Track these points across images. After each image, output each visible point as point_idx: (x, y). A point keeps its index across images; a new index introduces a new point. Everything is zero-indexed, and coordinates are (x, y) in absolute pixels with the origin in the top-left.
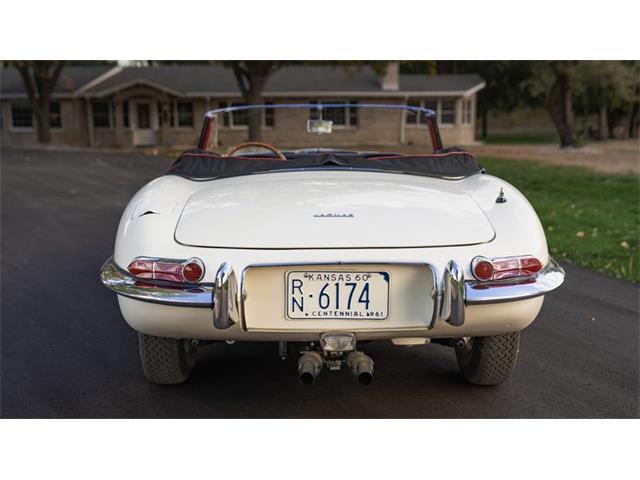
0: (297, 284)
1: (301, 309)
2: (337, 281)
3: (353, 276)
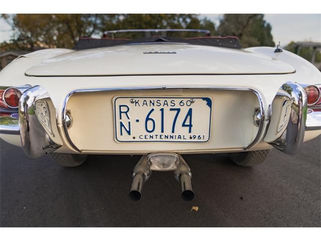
0: (124, 109)
1: (129, 133)
2: (161, 107)
3: (177, 101)
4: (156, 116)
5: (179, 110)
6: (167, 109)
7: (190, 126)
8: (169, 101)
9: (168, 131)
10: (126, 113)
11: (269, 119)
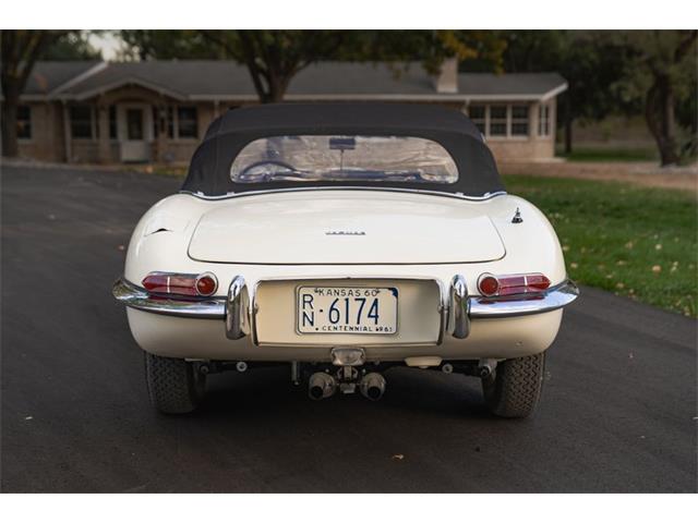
0: (308, 299)
1: (312, 323)
2: (346, 297)
3: (362, 291)
4: (341, 306)
5: (364, 300)
6: (351, 299)
7: (376, 317)
8: (354, 290)
9: (353, 322)
10: (310, 302)
11: (448, 309)
